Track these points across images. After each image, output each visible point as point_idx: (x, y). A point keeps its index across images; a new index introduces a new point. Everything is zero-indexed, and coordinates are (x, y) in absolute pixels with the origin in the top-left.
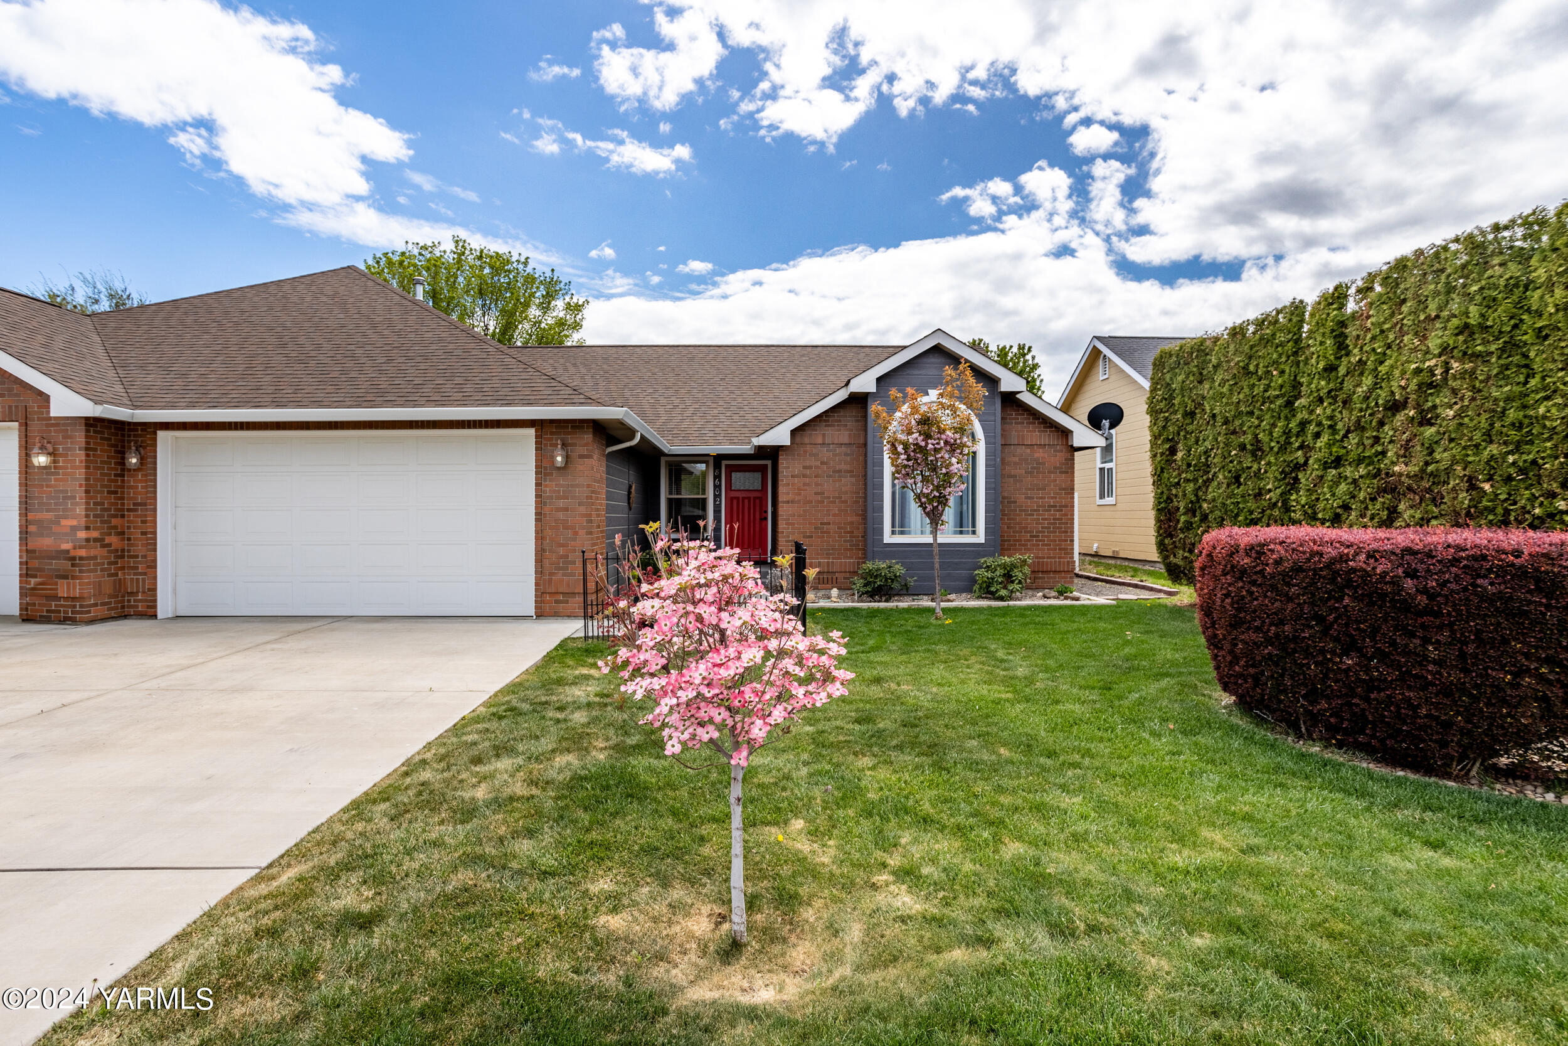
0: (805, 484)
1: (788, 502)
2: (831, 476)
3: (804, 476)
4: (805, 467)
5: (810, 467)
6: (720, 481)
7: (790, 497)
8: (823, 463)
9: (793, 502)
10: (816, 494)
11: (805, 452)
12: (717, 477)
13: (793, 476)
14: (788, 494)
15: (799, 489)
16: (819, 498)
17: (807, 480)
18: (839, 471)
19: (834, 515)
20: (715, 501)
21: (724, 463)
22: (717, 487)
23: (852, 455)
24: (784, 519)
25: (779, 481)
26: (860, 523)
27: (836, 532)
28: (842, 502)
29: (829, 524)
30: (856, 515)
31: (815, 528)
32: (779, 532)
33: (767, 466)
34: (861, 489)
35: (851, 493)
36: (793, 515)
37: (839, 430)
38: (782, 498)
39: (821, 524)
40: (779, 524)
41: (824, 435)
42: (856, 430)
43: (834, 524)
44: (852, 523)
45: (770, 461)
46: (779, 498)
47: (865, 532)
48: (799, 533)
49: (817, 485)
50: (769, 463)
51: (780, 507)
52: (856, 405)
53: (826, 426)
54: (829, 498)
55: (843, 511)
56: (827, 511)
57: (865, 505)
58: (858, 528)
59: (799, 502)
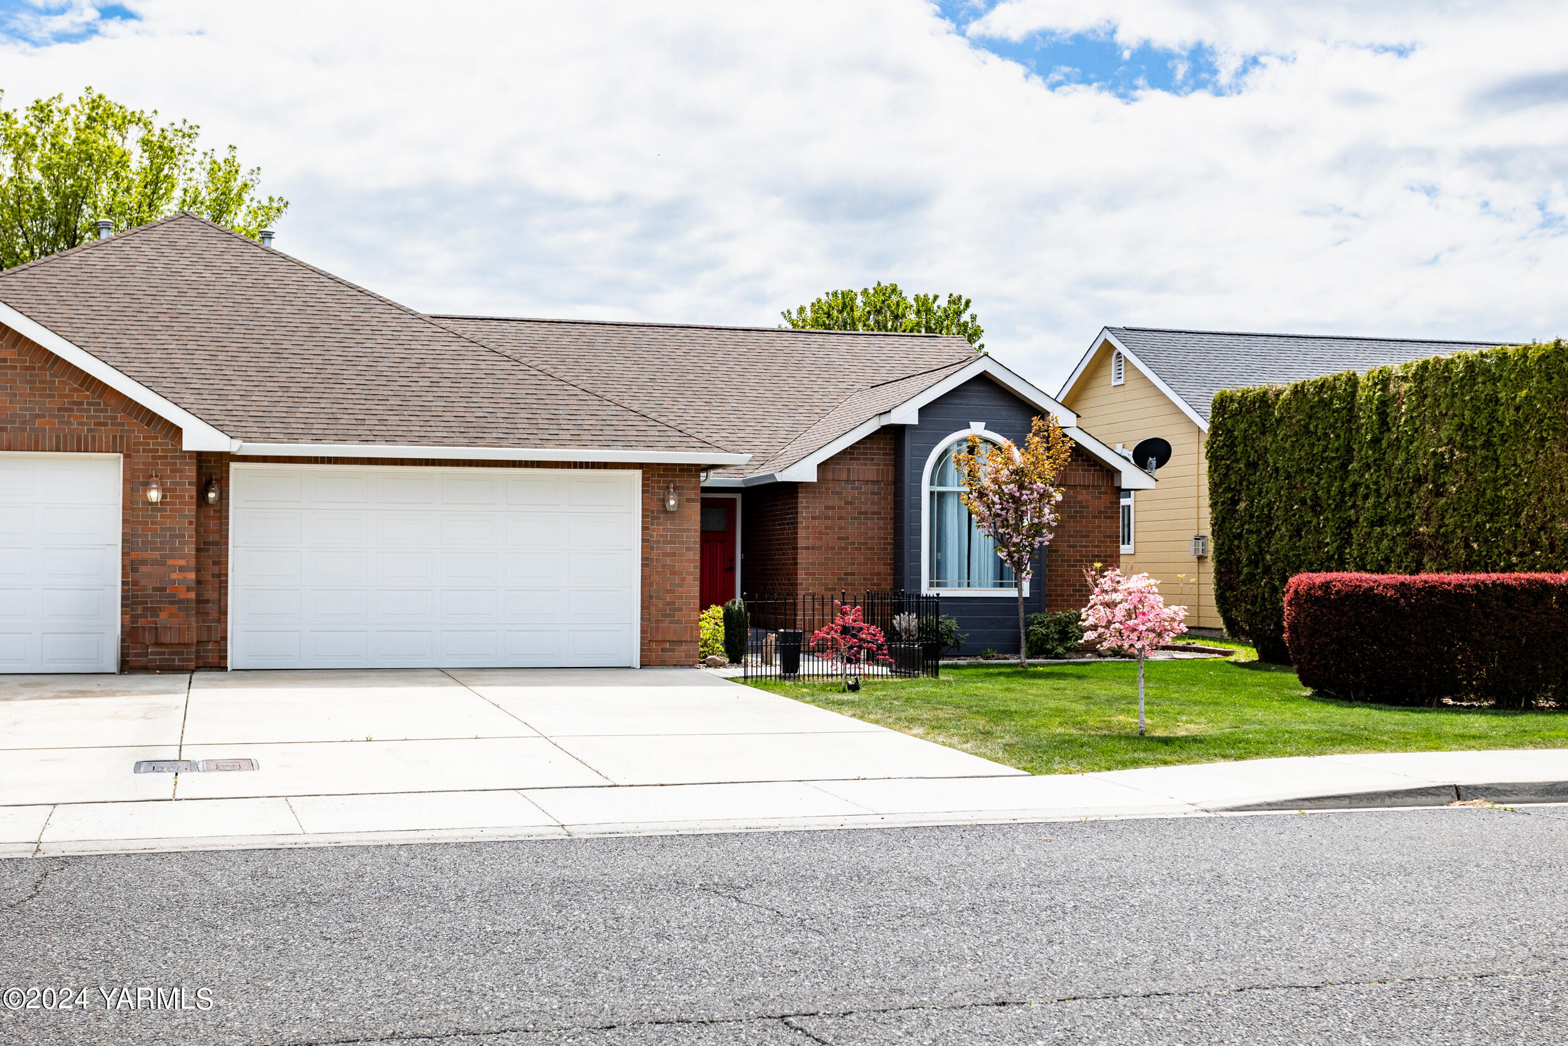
0: (826, 528)
1: (808, 548)
2: (856, 518)
3: (827, 518)
4: (827, 508)
5: (833, 508)
7: (811, 542)
8: (847, 503)
9: (813, 548)
10: (839, 538)
11: (827, 489)
13: (813, 518)
14: (808, 538)
15: (820, 533)
16: (843, 543)
17: (829, 523)
18: (866, 513)
19: (860, 564)
23: (880, 494)
24: (804, 569)
25: (797, 523)
26: (888, 574)
27: (861, 584)
28: (868, 549)
29: (853, 574)
30: (884, 564)
31: (838, 579)
32: (796, 584)
33: (734, 500)
34: (889, 534)
35: (879, 538)
36: (813, 564)
37: (866, 465)
38: (801, 543)
39: (845, 574)
40: (796, 574)
41: (849, 470)
42: (884, 465)
43: (859, 574)
44: (879, 574)
45: (740, 495)
46: (796, 543)
47: (894, 584)
48: (821, 585)
49: (840, 528)
50: (738, 497)
51: (796, 554)
52: (890, 439)
53: (851, 459)
54: (854, 543)
55: (869, 559)
56: (852, 559)
57: (894, 553)
58: (886, 580)
59: (820, 548)
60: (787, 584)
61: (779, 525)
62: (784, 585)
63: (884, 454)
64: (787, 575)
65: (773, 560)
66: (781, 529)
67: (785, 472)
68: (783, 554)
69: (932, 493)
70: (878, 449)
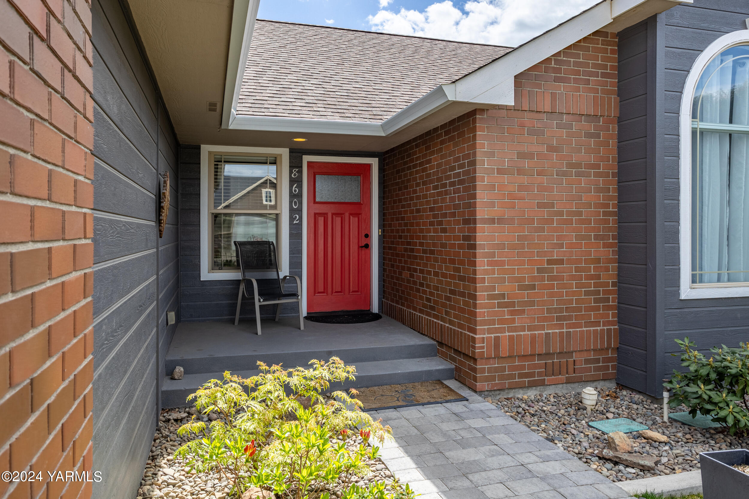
0: (521, 188)
1: (492, 221)
2: (564, 174)
3: (521, 172)
4: (522, 155)
5: (529, 156)
6: (300, 187)
7: (496, 211)
8: (551, 148)
9: (500, 221)
10: (540, 205)
11: (522, 126)
12: (296, 181)
13: (500, 171)
14: (492, 205)
15: (511, 196)
16: (545, 213)
17: (525, 180)
18: (578, 165)
19: (571, 246)
20: (292, 219)
21: (306, 159)
22: (295, 197)
23: (598, 136)
24: (486, 255)
25: (474, 179)
26: (610, 261)
27: (573, 278)
28: (582, 222)
29: (561, 262)
30: (605, 246)
31: (540, 270)
32: (474, 281)
33: (368, 167)
34: (610, 198)
35: (597, 206)
36: (501, 246)
37: (578, 90)
38: (481, 213)
39: (549, 262)
40: (474, 264)
41: (553, 95)
42: (604, 92)
43: (570, 262)
44: (598, 261)
45: (377, 160)
46: (474, 213)
47: (619, 275)
48: (511, 280)
49: (542, 188)
50: (374, 162)
51: (474, 230)
52: (612, 51)
53: (557, 79)
54: (561, 213)
55: (583, 238)
56: (559, 238)
57: (619, 227)
58: (607, 269)
59: (510, 221)
60: (452, 277)
61: (436, 188)
62: (444, 276)
63: (604, 75)
64: (452, 261)
65: (424, 237)
66: (439, 194)
67: (462, 86)
68: (444, 230)
69: (694, 132)
70: (595, 66)
